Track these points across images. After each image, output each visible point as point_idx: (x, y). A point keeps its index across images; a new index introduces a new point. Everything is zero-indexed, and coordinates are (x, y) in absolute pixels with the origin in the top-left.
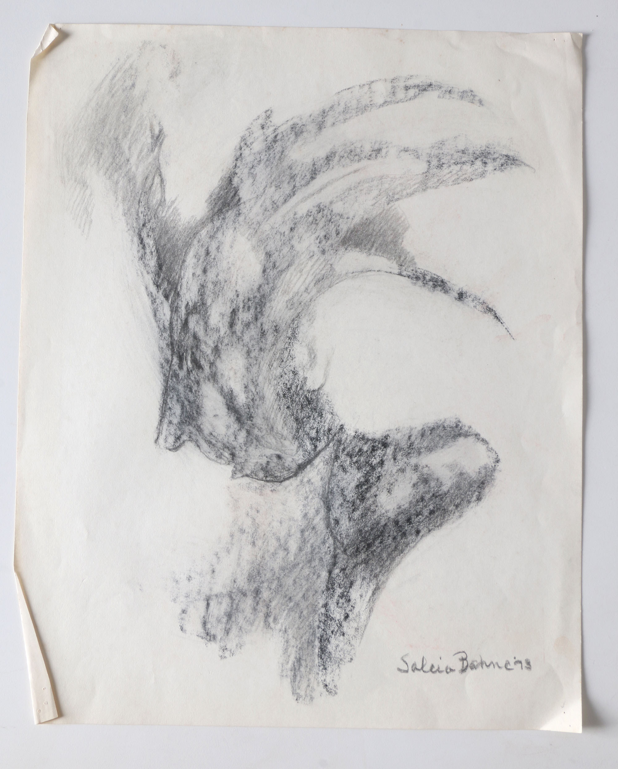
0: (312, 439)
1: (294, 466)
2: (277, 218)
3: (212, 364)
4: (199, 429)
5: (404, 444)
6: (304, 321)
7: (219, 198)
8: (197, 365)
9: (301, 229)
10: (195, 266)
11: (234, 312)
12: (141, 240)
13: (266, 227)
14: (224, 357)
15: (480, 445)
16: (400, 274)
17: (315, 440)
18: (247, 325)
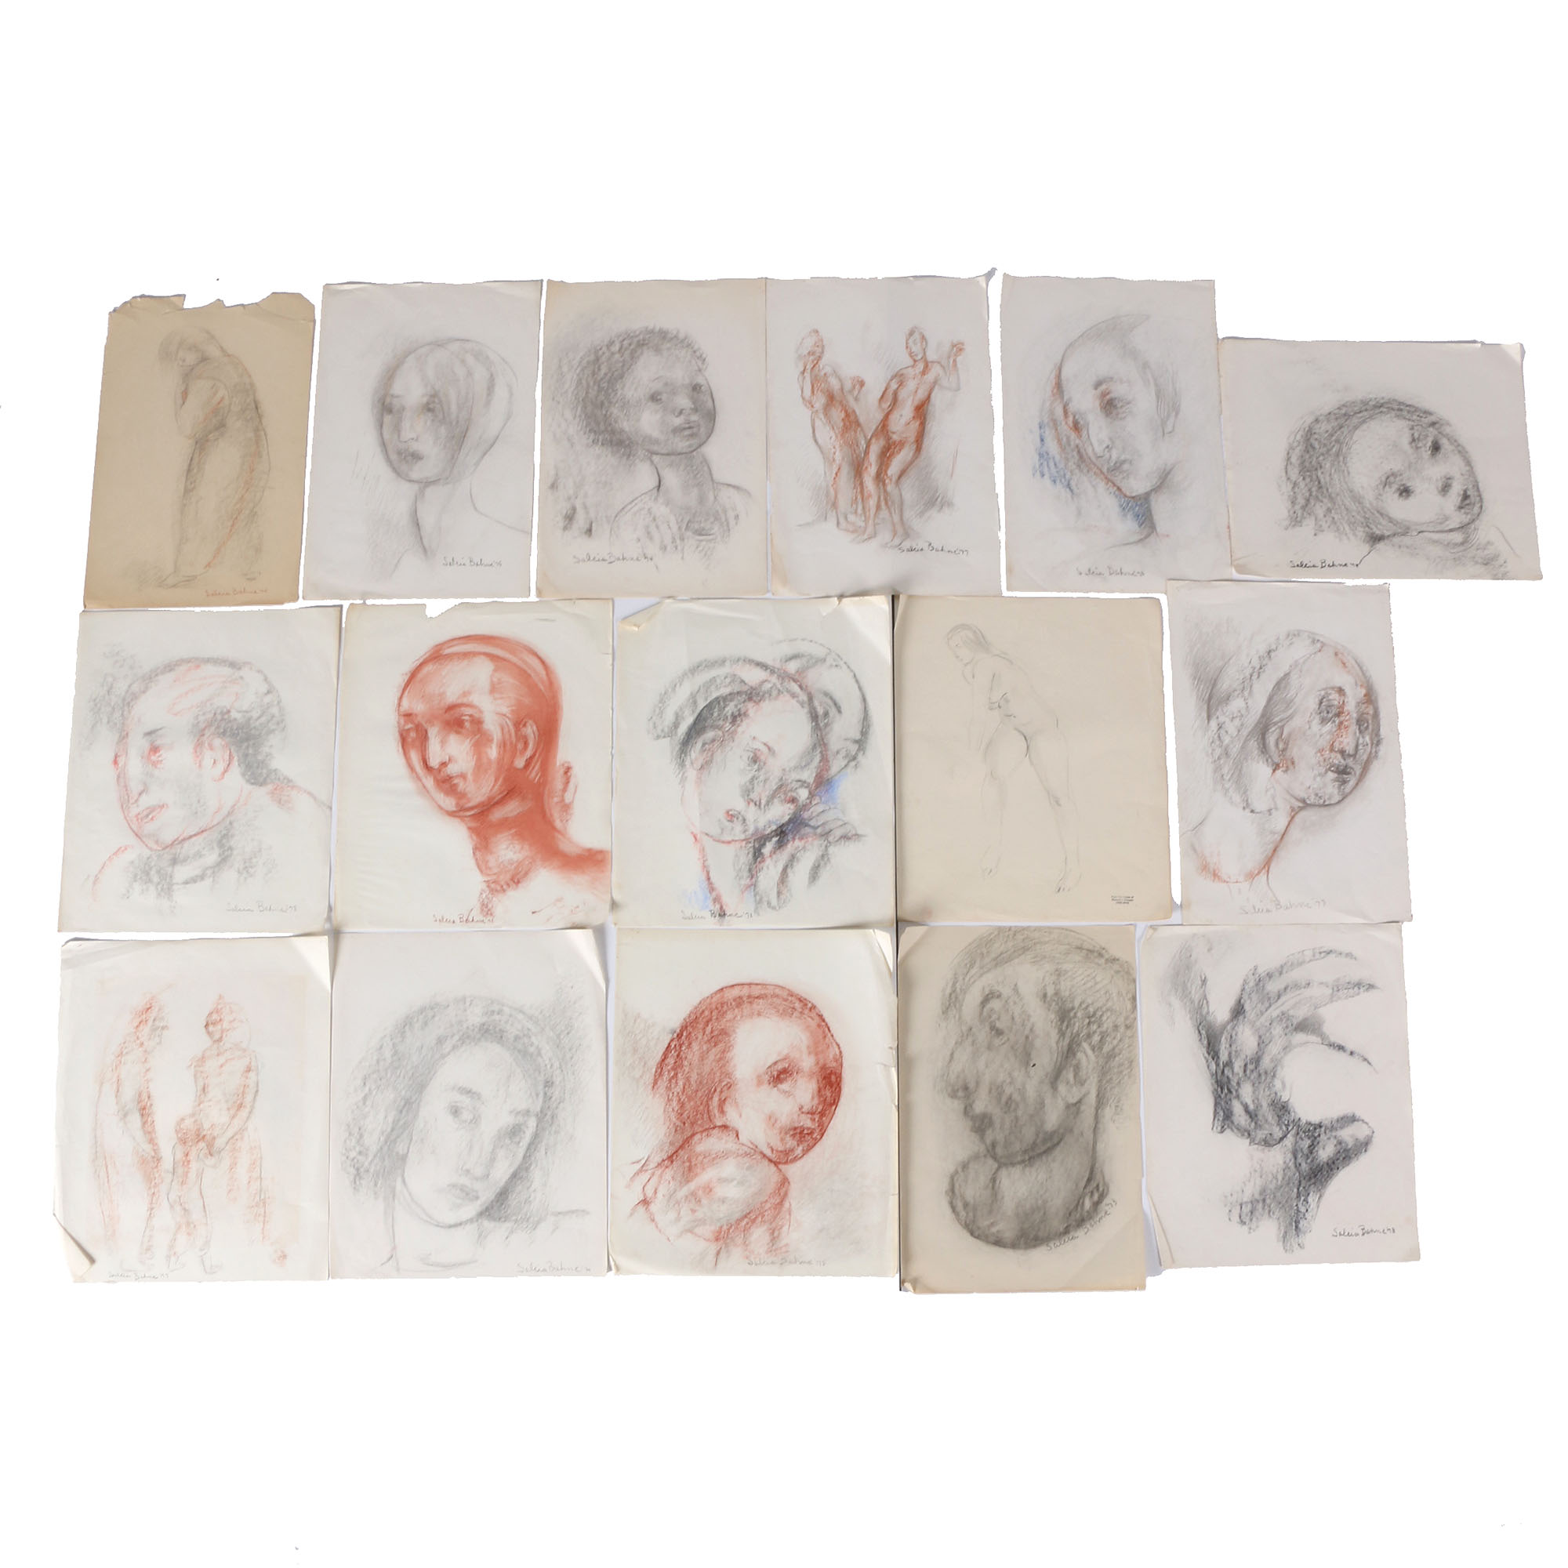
0: (1286, 1125)
1: (1278, 1139)
2: (1263, 1019)
3: (1237, 1091)
4: (1232, 1122)
5: (1329, 1126)
6: (1279, 1068)
7: (1235, 1010)
8: (1230, 1091)
9: (1274, 1024)
10: (1226, 1044)
11: (1246, 1065)
12: (1199, 1032)
13: (1258, 1023)
14: (1242, 1086)
15: (1364, 1125)
16: (1322, 1044)
17: (1287, 1126)
18: (1252, 1071)
